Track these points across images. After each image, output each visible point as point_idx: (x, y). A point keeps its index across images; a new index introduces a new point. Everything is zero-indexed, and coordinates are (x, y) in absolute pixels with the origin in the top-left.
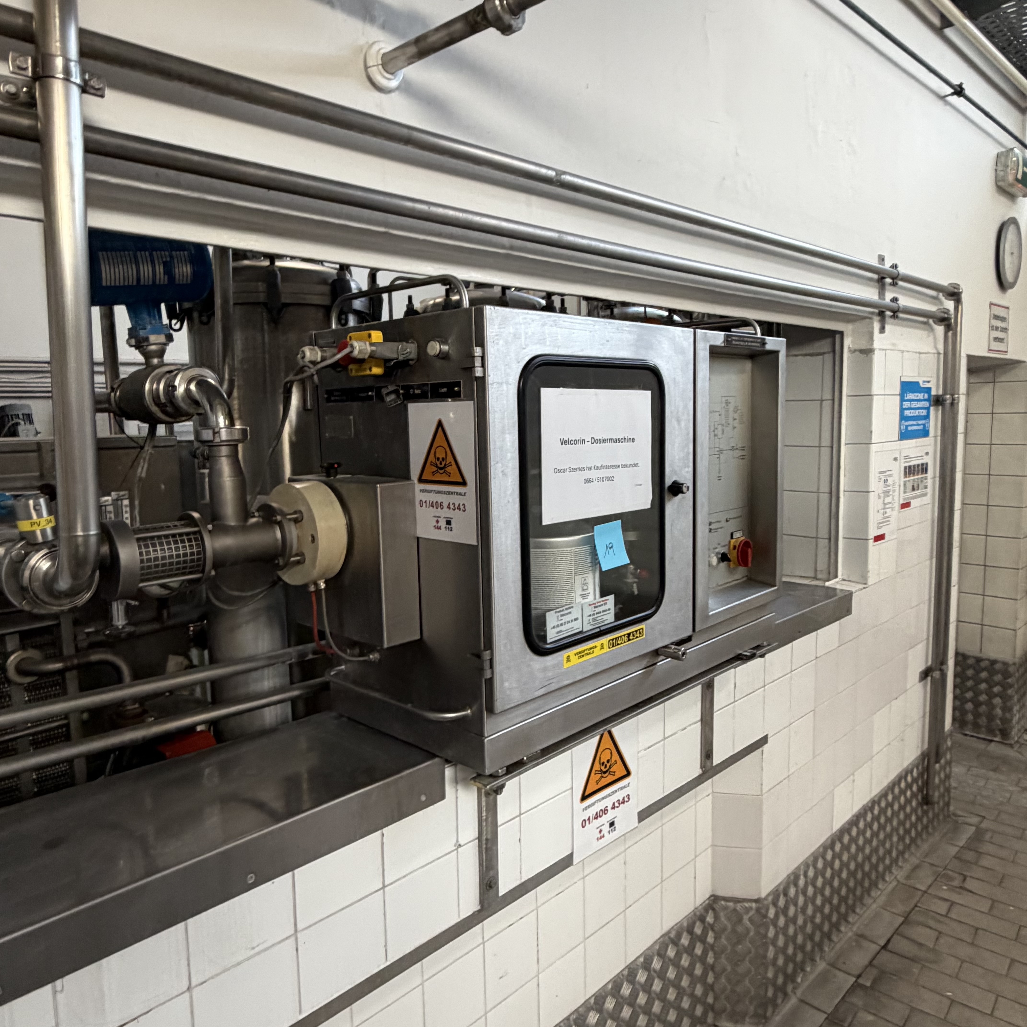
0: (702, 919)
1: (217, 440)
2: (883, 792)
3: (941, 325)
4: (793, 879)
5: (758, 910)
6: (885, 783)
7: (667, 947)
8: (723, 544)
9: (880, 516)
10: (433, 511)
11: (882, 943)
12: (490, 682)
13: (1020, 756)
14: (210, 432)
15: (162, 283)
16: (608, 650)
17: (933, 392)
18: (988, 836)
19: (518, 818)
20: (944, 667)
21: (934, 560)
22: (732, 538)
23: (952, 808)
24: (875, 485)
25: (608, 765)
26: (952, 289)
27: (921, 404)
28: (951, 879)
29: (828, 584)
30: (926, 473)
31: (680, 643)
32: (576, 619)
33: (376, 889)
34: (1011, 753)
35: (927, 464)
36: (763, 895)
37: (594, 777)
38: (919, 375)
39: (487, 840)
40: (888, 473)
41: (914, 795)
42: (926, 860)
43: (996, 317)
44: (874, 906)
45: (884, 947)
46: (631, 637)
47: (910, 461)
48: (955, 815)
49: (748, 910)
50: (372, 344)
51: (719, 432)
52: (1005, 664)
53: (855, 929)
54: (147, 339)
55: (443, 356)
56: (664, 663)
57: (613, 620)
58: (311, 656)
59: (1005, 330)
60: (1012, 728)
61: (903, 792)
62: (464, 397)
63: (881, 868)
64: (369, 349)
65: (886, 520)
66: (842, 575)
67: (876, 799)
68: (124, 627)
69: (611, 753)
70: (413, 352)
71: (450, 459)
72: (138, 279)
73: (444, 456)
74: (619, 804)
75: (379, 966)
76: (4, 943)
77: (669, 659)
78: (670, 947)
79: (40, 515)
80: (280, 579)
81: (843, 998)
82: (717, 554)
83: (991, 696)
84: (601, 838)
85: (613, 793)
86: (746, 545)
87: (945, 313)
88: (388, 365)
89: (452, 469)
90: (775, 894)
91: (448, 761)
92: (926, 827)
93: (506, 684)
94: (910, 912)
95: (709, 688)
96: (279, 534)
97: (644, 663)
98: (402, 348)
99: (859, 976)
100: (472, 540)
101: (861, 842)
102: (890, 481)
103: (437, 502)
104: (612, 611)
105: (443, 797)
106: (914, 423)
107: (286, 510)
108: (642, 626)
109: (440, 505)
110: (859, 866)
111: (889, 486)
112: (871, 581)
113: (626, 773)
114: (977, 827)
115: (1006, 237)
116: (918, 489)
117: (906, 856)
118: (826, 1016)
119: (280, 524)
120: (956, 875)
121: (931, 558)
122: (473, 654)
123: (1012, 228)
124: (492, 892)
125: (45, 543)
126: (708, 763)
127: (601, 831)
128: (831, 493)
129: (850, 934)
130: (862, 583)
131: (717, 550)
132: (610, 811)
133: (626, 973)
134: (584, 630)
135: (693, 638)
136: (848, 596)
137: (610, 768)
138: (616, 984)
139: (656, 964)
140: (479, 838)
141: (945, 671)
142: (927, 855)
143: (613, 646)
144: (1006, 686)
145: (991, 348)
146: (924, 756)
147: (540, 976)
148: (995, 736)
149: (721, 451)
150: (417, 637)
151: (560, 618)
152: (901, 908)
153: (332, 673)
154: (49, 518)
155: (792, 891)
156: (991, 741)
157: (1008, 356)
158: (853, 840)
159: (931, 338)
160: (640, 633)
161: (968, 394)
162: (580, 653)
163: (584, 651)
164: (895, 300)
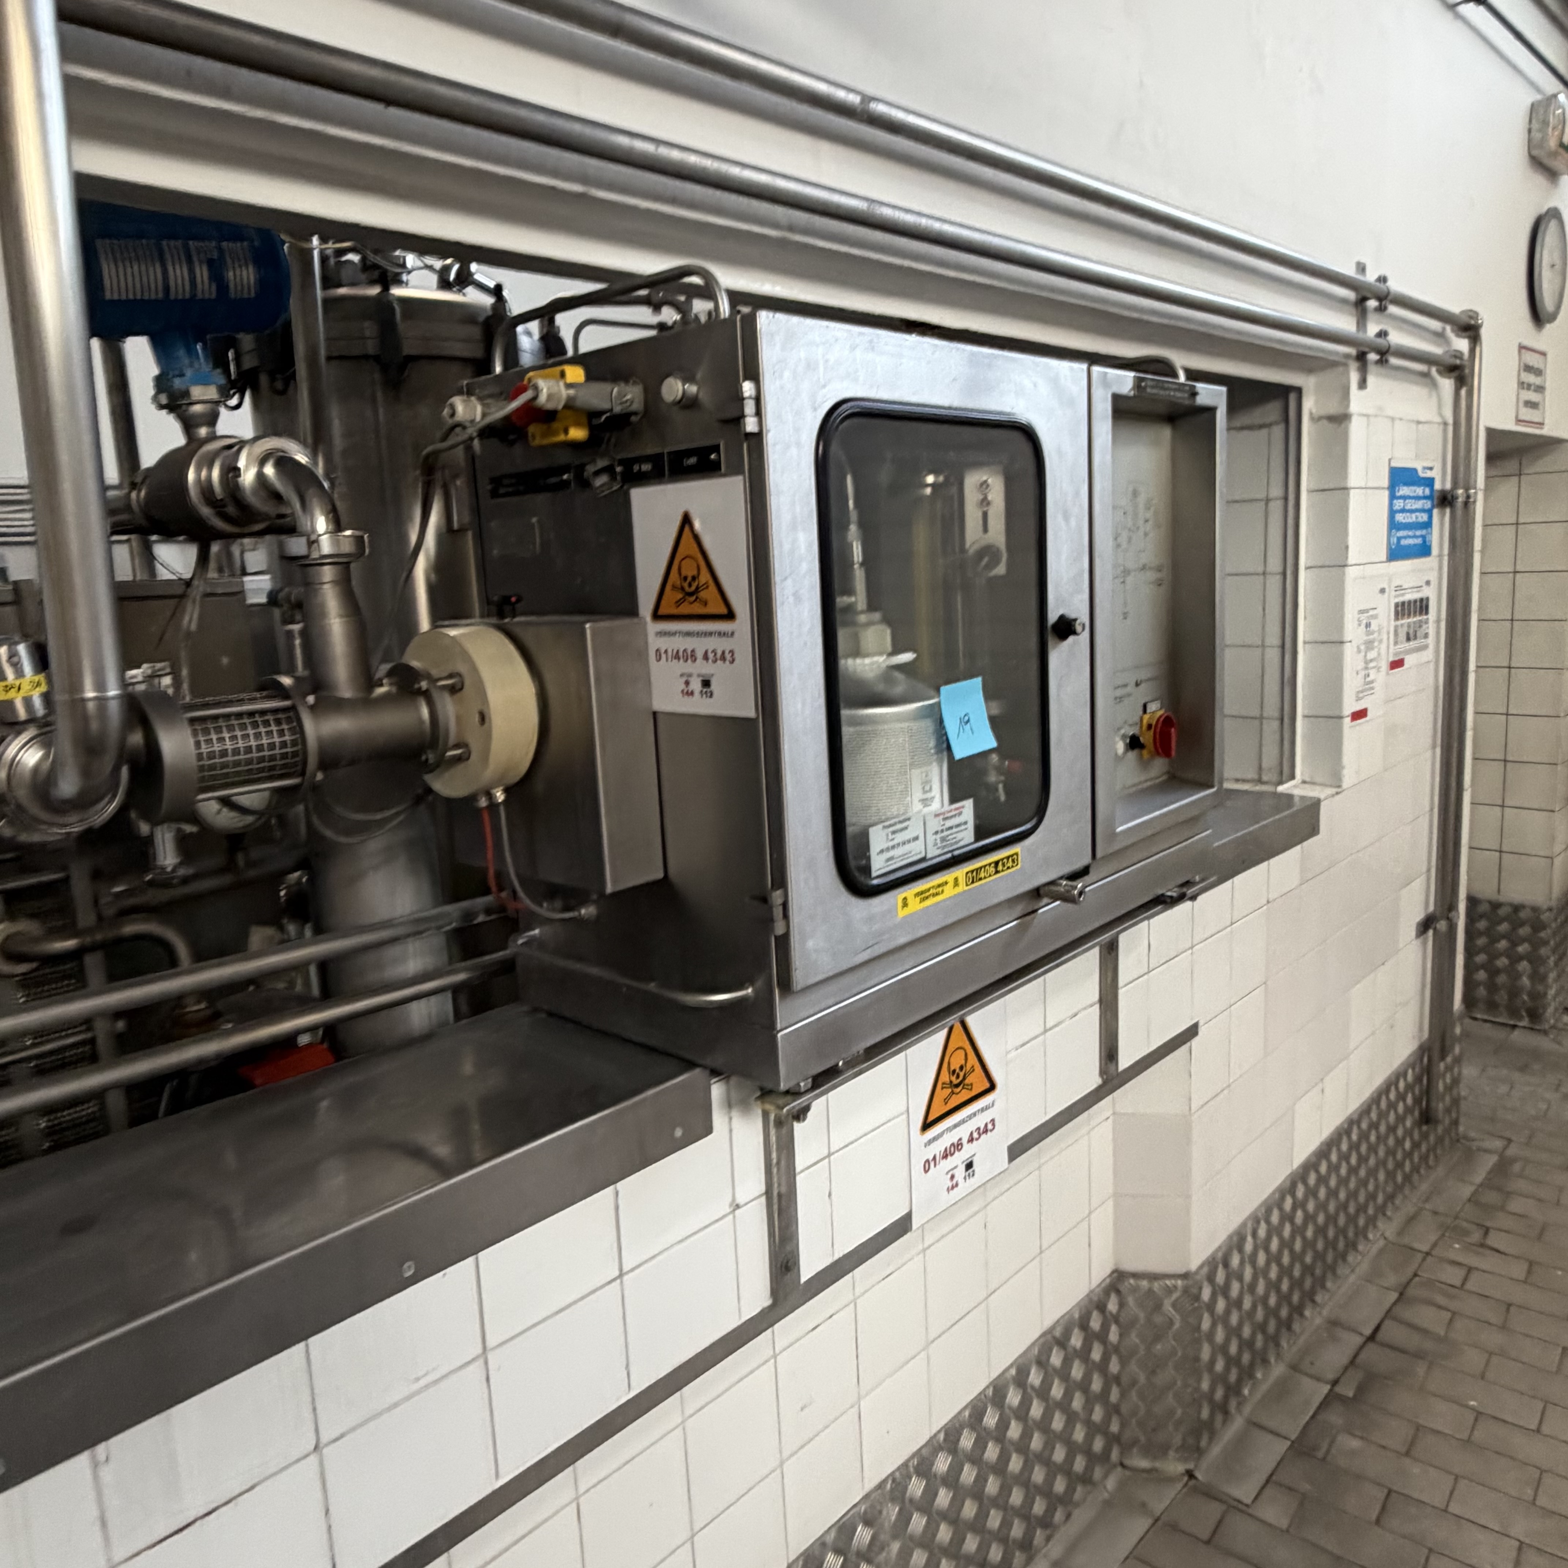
0: (1101, 1307)
1: (315, 555)
2: (1365, 1107)
3: (1449, 378)
4: (1237, 1241)
5: (1186, 1291)
6: (1367, 1093)
7: (1051, 1350)
8: (1131, 722)
9: (1359, 681)
10: (681, 667)
11: (1368, 1332)
12: (784, 942)
13: (1557, 1047)
14: (303, 540)
15: (207, 296)
16: (966, 888)
17: (1438, 486)
18: (1517, 1167)
19: (827, 1160)
20: (1452, 914)
21: (1438, 751)
22: (1145, 711)
23: (1461, 1129)
24: (1352, 632)
25: (962, 1074)
26: (1465, 319)
27: (1419, 504)
28: (1466, 1233)
29: (1281, 789)
30: (1427, 613)
31: (1074, 876)
32: (916, 838)
33: (609, 1279)
34: (1544, 1043)
35: (1428, 599)
36: (1194, 1266)
37: (941, 1094)
38: (1417, 457)
39: (780, 1195)
40: (1371, 613)
41: (1408, 1110)
42: (1428, 1206)
43: (1528, 369)
44: (1352, 1278)
45: (1372, 1338)
46: (1000, 868)
47: (1403, 595)
48: (1466, 1138)
49: (1169, 1291)
50: (569, 386)
51: (1123, 540)
52: (1535, 909)
53: (1325, 1312)
54: (186, 394)
55: (688, 404)
56: (1049, 908)
57: (972, 840)
58: (481, 918)
59: (1540, 389)
60: (1545, 1008)
61: (1392, 1106)
62: (727, 467)
63: (1361, 1222)
64: (565, 393)
65: (1368, 686)
66: (1302, 774)
67: (1355, 1117)
68: (174, 870)
69: (966, 1055)
70: (636, 400)
71: (705, 577)
72: (167, 289)
73: (695, 573)
74: (980, 1135)
75: (618, 1399)
76: (6, 1389)
77: (1058, 903)
78: (1054, 1351)
79: (19, 673)
80: (429, 791)
81: (1313, 1417)
82: (1124, 737)
83: (1515, 959)
84: (953, 1188)
85: (970, 1117)
86: (1167, 722)
87: (1456, 357)
88: (595, 422)
89: (709, 594)
90: (1212, 1264)
91: (715, 1073)
92: (1424, 1158)
93: (810, 944)
94: (1409, 1283)
95: (1111, 950)
96: (425, 712)
97: (1019, 909)
98: (619, 392)
99: (1335, 1383)
100: (747, 709)
101: (1333, 1183)
102: (1374, 626)
103: (685, 651)
104: (971, 825)
105: (708, 1130)
106: (1410, 533)
107: (435, 673)
108: (1016, 849)
109: (692, 656)
110: (1332, 1219)
111: (1372, 633)
112: (1347, 783)
113: (987, 1085)
114: (1502, 1155)
115: (1543, 240)
116: (1415, 638)
117: (1398, 1202)
118: (1289, 1443)
119: (426, 695)
120: (1474, 1227)
121: (1434, 747)
122: (754, 898)
123: (1553, 225)
124: (788, 1277)
125: (32, 720)
126: (1112, 1068)
127: (952, 1177)
128: (1283, 646)
129: (1318, 1321)
130: (1331, 786)
131: (1123, 731)
132: (966, 1146)
133: (990, 1392)
134: (929, 856)
135: (1091, 870)
136: (1313, 807)
137: (964, 1078)
138: (977, 1410)
139: (1035, 1378)
140: (768, 1193)
141: (1454, 921)
142: (1427, 1200)
143: (973, 882)
144: (1537, 944)
145: (1521, 417)
146: (1424, 1049)
147: (862, 1403)
148: (1521, 1018)
149: (1126, 572)
150: (660, 875)
151: (890, 837)
152: (1392, 1279)
153: (520, 942)
154: (36, 678)
155: (1235, 1261)
156: (1514, 1027)
157: (1546, 431)
158: (1322, 1180)
159: (1434, 399)
160: (1013, 861)
161: (1487, 489)
162: (922, 893)
163: (929, 890)
164: (1383, 334)
